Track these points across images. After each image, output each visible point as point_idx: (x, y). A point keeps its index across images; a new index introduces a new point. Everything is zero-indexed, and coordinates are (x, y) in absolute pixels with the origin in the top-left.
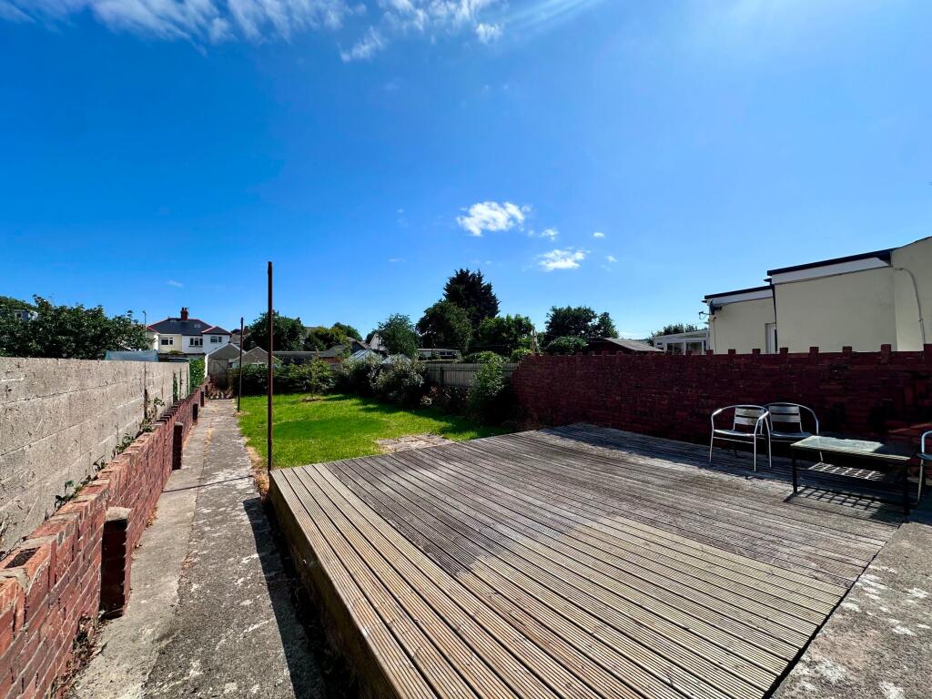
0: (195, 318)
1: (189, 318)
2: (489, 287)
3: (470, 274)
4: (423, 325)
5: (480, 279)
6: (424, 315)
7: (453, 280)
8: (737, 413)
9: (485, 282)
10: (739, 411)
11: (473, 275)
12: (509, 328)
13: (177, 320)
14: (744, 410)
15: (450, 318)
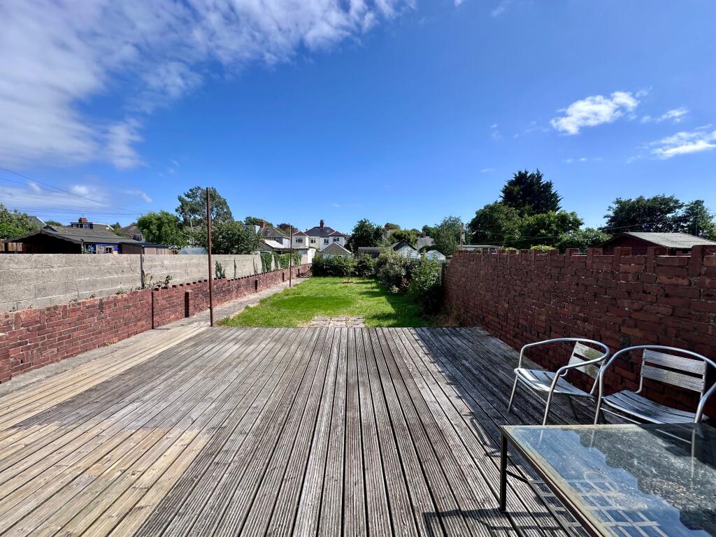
0: (328, 226)
1: (324, 226)
2: (549, 185)
3: (528, 175)
4: (474, 225)
5: (540, 178)
6: (475, 216)
7: (511, 183)
8: (575, 351)
9: (544, 180)
10: (579, 349)
11: (532, 176)
12: (549, 225)
13: (319, 228)
14: (587, 348)
15: (499, 218)
